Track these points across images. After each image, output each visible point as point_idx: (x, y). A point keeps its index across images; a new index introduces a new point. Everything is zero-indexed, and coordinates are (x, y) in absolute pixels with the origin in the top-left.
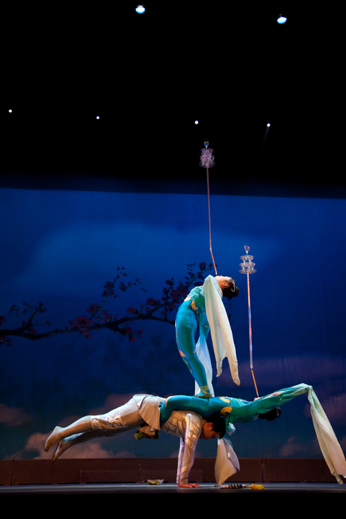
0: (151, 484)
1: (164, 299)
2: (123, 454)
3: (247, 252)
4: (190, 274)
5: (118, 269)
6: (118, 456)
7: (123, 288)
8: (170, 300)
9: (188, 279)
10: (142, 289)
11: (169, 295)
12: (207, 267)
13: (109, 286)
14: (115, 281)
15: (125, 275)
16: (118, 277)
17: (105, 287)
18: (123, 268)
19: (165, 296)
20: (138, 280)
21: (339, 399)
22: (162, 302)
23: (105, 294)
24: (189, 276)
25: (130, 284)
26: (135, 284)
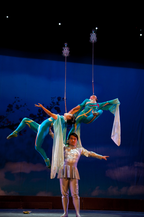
0: (25, 213)
1: (38, 114)
2: (12, 193)
3: (66, 46)
4: (52, 102)
5: (15, 98)
6: (9, 194)
7: (18, 108)
8: (41, 115)
9: (51, 105)
10: (28, 109)
11: (41, 113)
12: (61, 99)
13: (10, 106)
14: (13, 104)
15: (19, 101)
16: (15, 102)
17: (8, 107)
18: (18, 98)
19: (39, 113)
20: (25, 104)
21: (122, 169)
22: (38, 116)
23: (8, 110)
24: (52, 104)
25: (21, 106)
26: (24, 106)
